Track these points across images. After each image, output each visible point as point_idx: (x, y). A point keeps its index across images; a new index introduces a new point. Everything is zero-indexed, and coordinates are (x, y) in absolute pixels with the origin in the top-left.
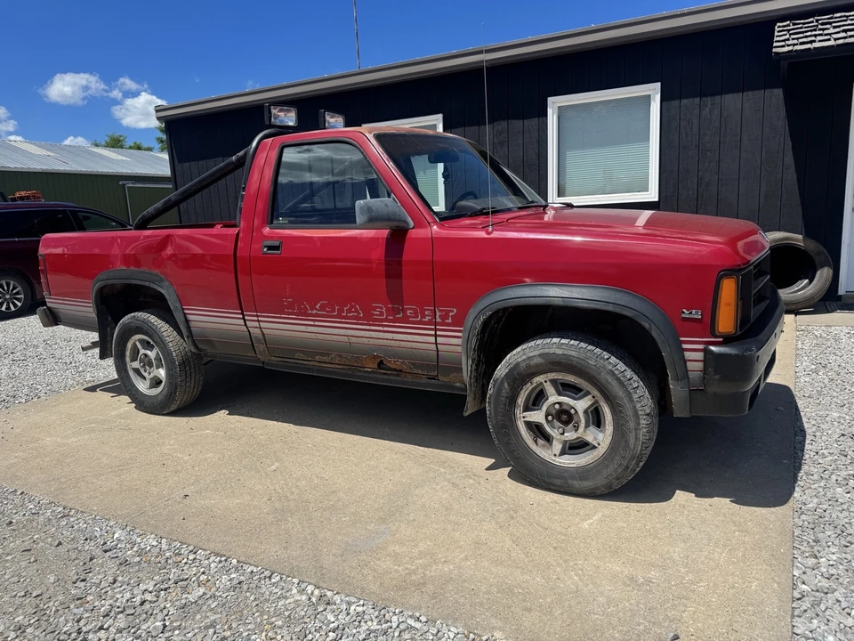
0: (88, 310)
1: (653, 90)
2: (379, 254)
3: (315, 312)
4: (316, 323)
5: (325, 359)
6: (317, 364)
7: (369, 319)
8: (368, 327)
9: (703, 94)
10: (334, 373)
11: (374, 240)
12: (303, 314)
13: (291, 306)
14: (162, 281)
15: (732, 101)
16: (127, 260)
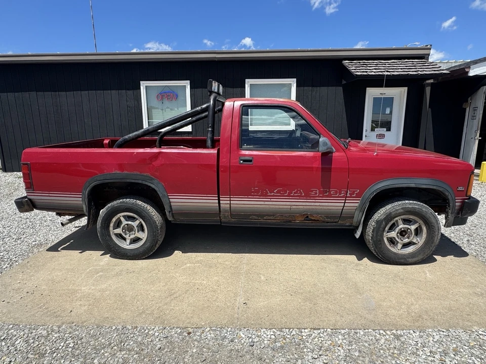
0: (77, 200)
1: (293, 82)
2: (318, 164)
3: (272, 194)
4: (272, 200)
5: (272, 218)
6: (264, 221)
7: (307, 196)
8: (306, 201)
9: (313, 86)
10: (273, 224)
11: (314, 157)
12: (264, 195)
13: (257, 192)
14: (152, 179)
15: (324, 90)
16: (121, 167)
